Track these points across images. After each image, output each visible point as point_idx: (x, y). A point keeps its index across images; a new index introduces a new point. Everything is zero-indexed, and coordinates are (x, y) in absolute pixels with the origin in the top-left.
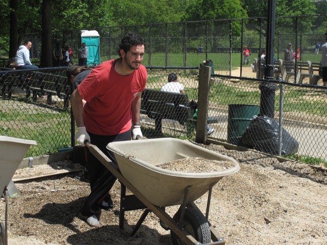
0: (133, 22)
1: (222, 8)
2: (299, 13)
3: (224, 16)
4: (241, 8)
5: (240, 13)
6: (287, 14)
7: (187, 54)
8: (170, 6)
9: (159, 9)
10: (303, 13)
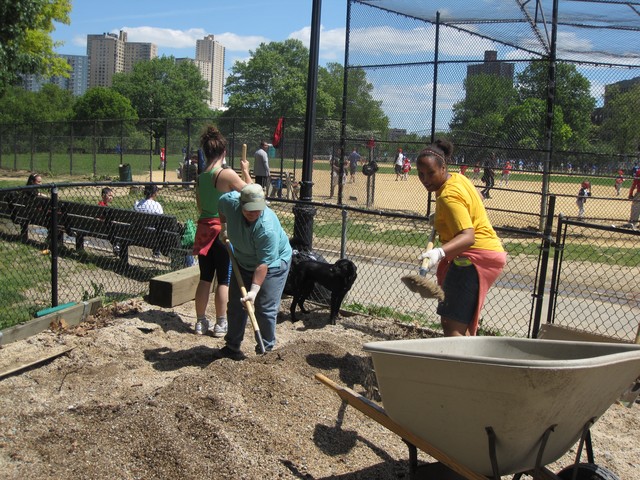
0: (10, 118)
1: (111, 107)
2: (190, 114)
3: (113, 116)
4: (130, 107)
5: (130, 113)
6: (178, 116)
7: (97, 155)
8: (52, 102)
9: (40, 105)
10: (194, 115)
